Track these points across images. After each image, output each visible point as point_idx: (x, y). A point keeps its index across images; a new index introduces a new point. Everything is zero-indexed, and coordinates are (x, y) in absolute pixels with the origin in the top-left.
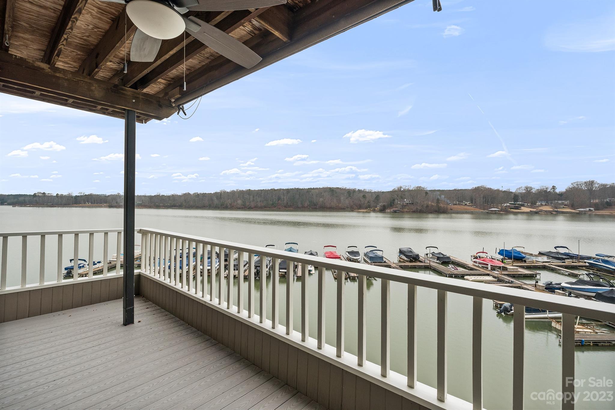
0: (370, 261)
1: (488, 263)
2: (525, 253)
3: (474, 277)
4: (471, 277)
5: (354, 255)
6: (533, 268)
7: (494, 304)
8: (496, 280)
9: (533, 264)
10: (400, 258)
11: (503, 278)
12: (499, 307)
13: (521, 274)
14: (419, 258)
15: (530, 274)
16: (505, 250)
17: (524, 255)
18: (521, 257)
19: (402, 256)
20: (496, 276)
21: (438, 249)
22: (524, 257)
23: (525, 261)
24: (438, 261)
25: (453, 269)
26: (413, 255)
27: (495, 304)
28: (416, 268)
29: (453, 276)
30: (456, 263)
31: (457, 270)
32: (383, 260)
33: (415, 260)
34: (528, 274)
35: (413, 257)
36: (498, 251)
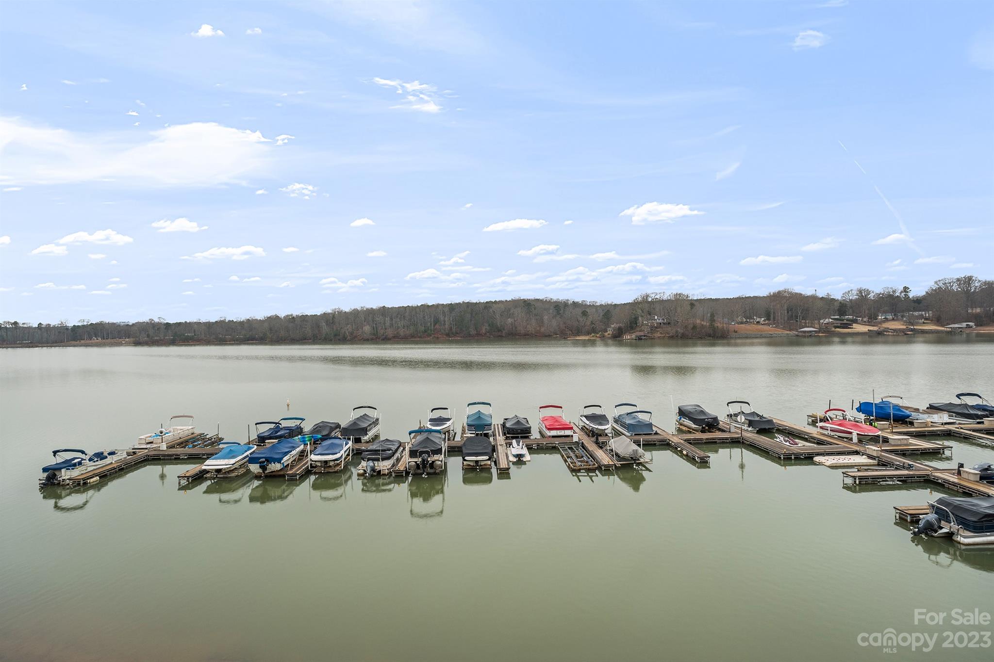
0: (628, 432)
1: (852, 429)
2: (907, 408)
3: (832, 457)
4: (827, 458)
5: (598, 422)
6: (929, 435)
7: (898, 515)
8: (875, 462)
9: (926, 429)
10: (681, 425)
11: (889, 458)
12: (909, 520)
13: (917, 450)
14: (718, 425)
15: (933, 449)
16: (875, 404)
17: (907, 412)
18: (903, 415)
19: (684, 421)
20: (875, 455)
21: (749, 405)
22: (908, 416)
23: (912, 423)
24: (750, 429)
25: (788, 444)
26: (708, 419)
27: (900, 513)
28: (716, 442)
29: (793, 458)
30: (787, 432)
31: (797, 444)
32: (653, 431)
33: (709, 428)
34: (929, 449)
35: (708, 422)
36: (857, 405)
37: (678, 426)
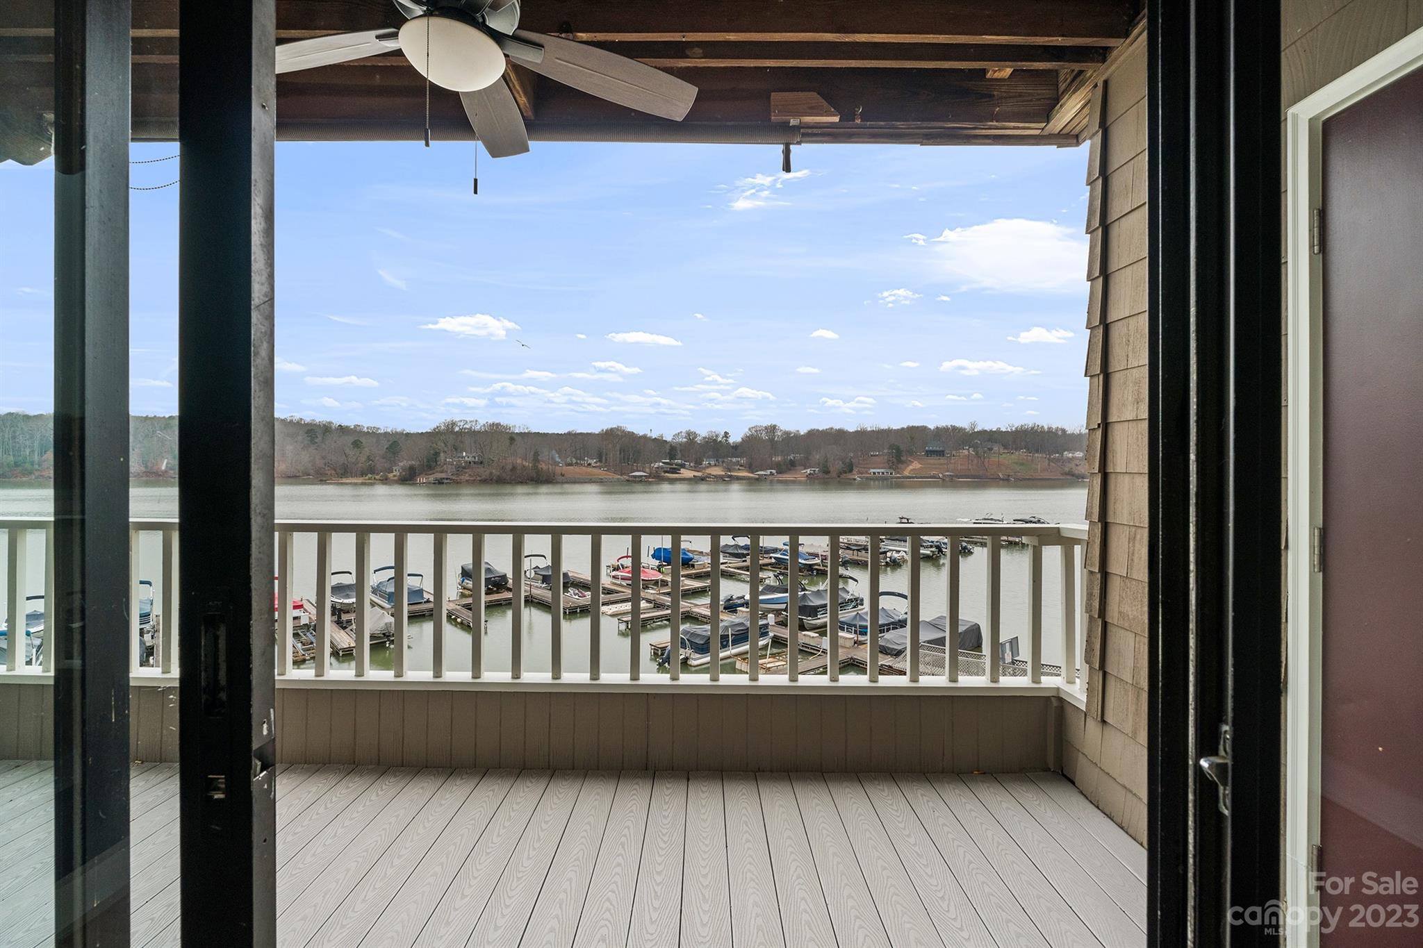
0: (389, 603)
2: (693, 552)
3: (615, 606)
4: (610, 607)
5: (345, 594)
6: (704, 576)
7: (652, 651)
8: (652, 605)
9: (704, 570)
10: (464, 589)
11: (664, 600)
12: (660, 654)
13: (689, 590)
14: (506, 584)
15: (701, 588)
16: (664, 549)
17: (691, 555)
18: (687, 558)
19: (467, 584)
20: (652, 599)
21: (545, 558)
22: (691, 559)
23: (693, 566)
24: (544, 585)
25: (577, 597)
26: (494, 578)
27: (654, 649)
28: (501, 604)
29: (578, 611)
30: (581, 585)
31: (585, 596)
32: (423, 598)
33: (498, 589)
34: (698, 588)
35: (495, 581)
36: (652, 552)
37: (461, 591)
